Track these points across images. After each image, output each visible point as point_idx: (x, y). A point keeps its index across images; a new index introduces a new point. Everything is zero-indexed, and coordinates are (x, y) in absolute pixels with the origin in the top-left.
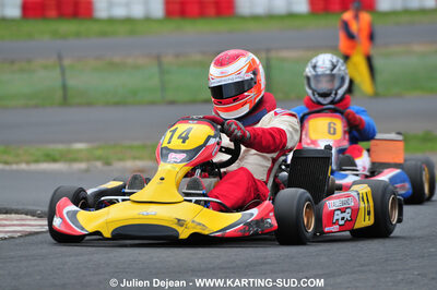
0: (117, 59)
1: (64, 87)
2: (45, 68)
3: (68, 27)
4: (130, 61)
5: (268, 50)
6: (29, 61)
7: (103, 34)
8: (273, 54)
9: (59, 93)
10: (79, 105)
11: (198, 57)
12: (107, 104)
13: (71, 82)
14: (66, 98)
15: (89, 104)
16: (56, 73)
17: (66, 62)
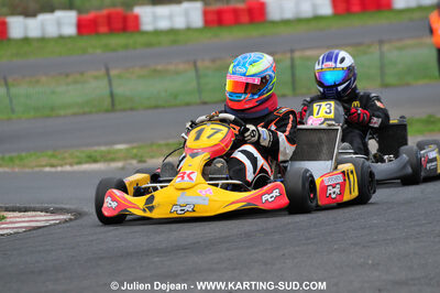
0: (159, 67)
1: (112, 95)
2: (96, 78)
3: (117, 40)
4: (172, 67)
5: (292, 51)
6: (82, 74)
7: (149, 45)
8: (297, 54)
9: (108, 100)
10: (124, 110)
13: (119, 90)
14: (113, 103)
15: (132, 109)
16: (105, 82)
17: (113, 73)
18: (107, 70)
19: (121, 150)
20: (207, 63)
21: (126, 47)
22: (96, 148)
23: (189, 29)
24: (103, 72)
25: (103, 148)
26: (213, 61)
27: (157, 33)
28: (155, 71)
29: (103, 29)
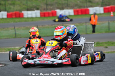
0: (28, 27)
1: (15, 34)
2: (12, 29)
3: (17, 20)
5: (63, 24)
6: (8, 28)
7: (26, 21)
10: (18, 38)
11: (47, 26)
12: (25, 38)
13: (17, 33)
14: (16, 36)
15: (20, 38)
16: (14, 31)
17: (16, 28)
18: (14, 27)
19: (17, 48)
20: (41, 26)
21: (20, 21)
22: (11, 47)
23: (36, 17)
24: (13, 27)
25: (13, 48)
26: (42, 26)
27: (28, 18)
28: (27, 28)
29: (14, 17)
